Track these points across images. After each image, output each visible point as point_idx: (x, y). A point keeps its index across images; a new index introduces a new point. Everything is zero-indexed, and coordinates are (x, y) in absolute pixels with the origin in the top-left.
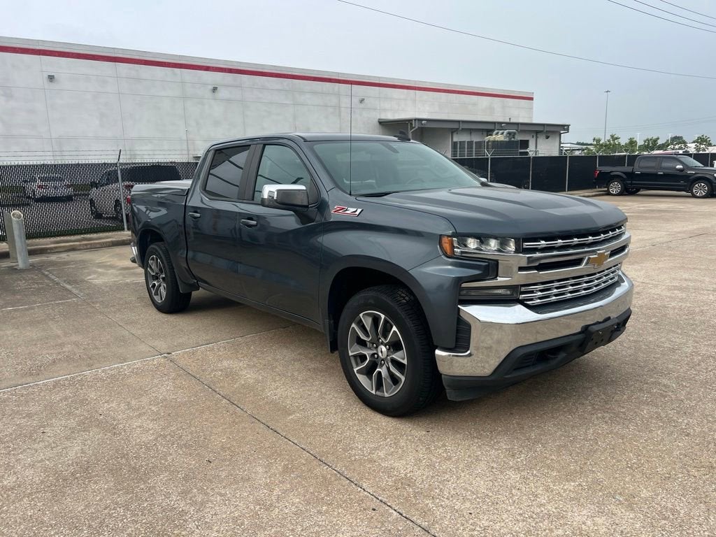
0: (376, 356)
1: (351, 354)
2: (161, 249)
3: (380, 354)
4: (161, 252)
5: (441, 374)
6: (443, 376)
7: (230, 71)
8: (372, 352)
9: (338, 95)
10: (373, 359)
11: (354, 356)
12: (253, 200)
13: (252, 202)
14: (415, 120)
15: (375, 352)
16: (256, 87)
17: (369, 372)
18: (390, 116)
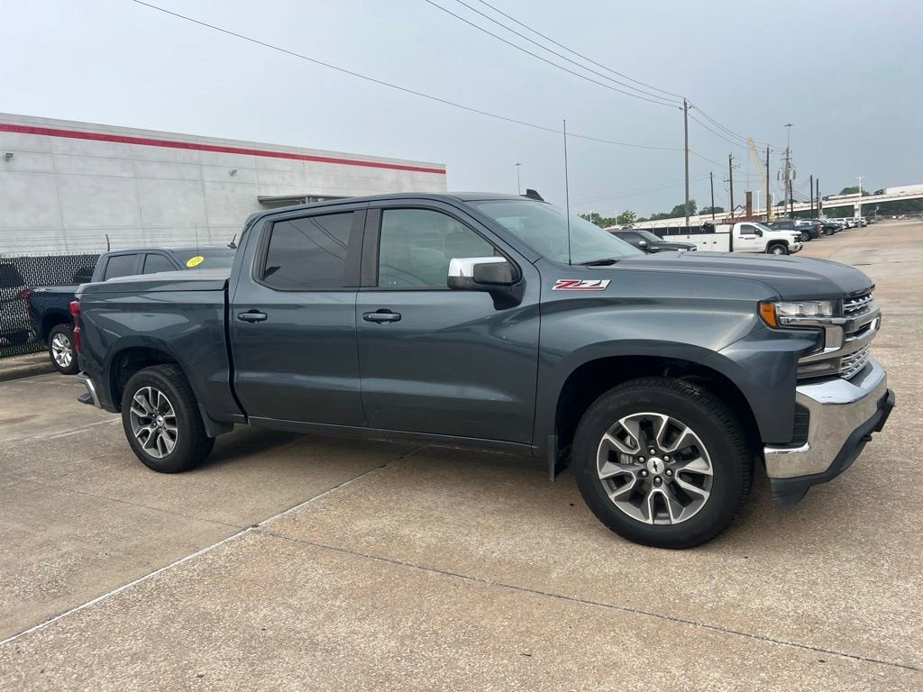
0: (644, 473)
1: (601, 476)
2: (166, 376)
3: (653, 471)
4: (165, 380)
5: (769, 478)
6: (772, 481)
7: (33, 131)
8: (638, 469)
9: (199, 165)
10: (642, 478)
11: (607, 479)
12: (377, 286)
13: (376, 289)
14: (309, 197)
15: (642, 467)
16: (75, 153)
17: (637, 497)
18: (273, 193)
